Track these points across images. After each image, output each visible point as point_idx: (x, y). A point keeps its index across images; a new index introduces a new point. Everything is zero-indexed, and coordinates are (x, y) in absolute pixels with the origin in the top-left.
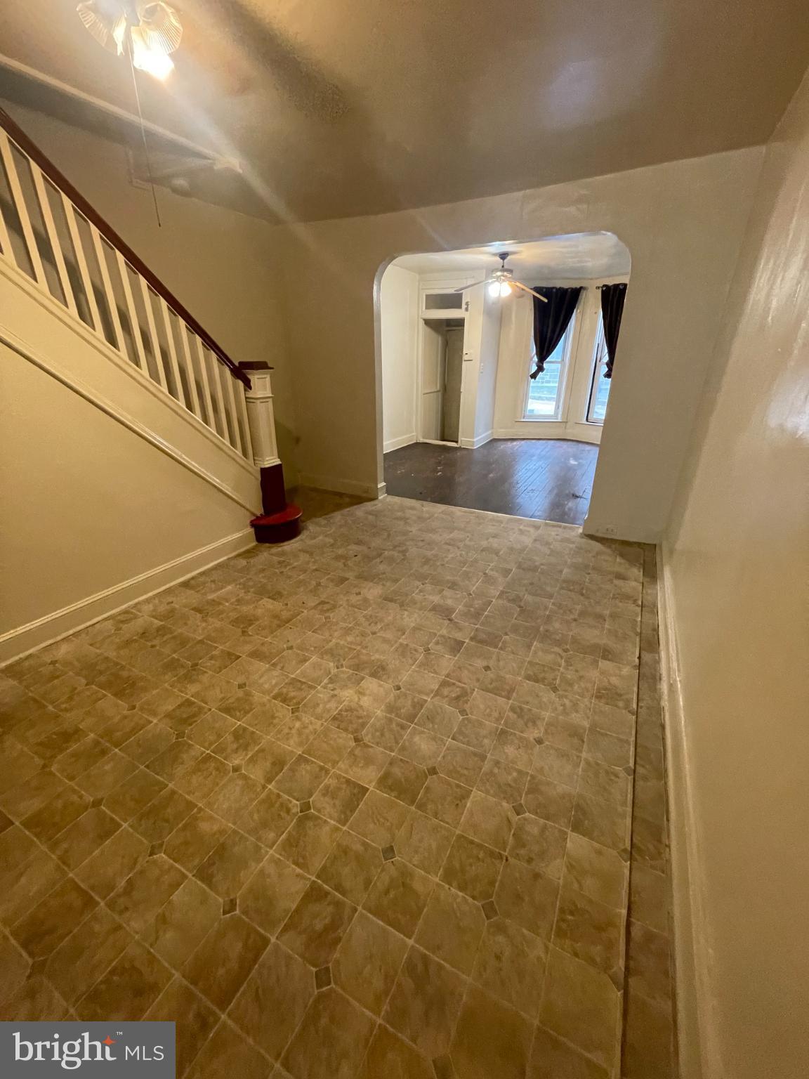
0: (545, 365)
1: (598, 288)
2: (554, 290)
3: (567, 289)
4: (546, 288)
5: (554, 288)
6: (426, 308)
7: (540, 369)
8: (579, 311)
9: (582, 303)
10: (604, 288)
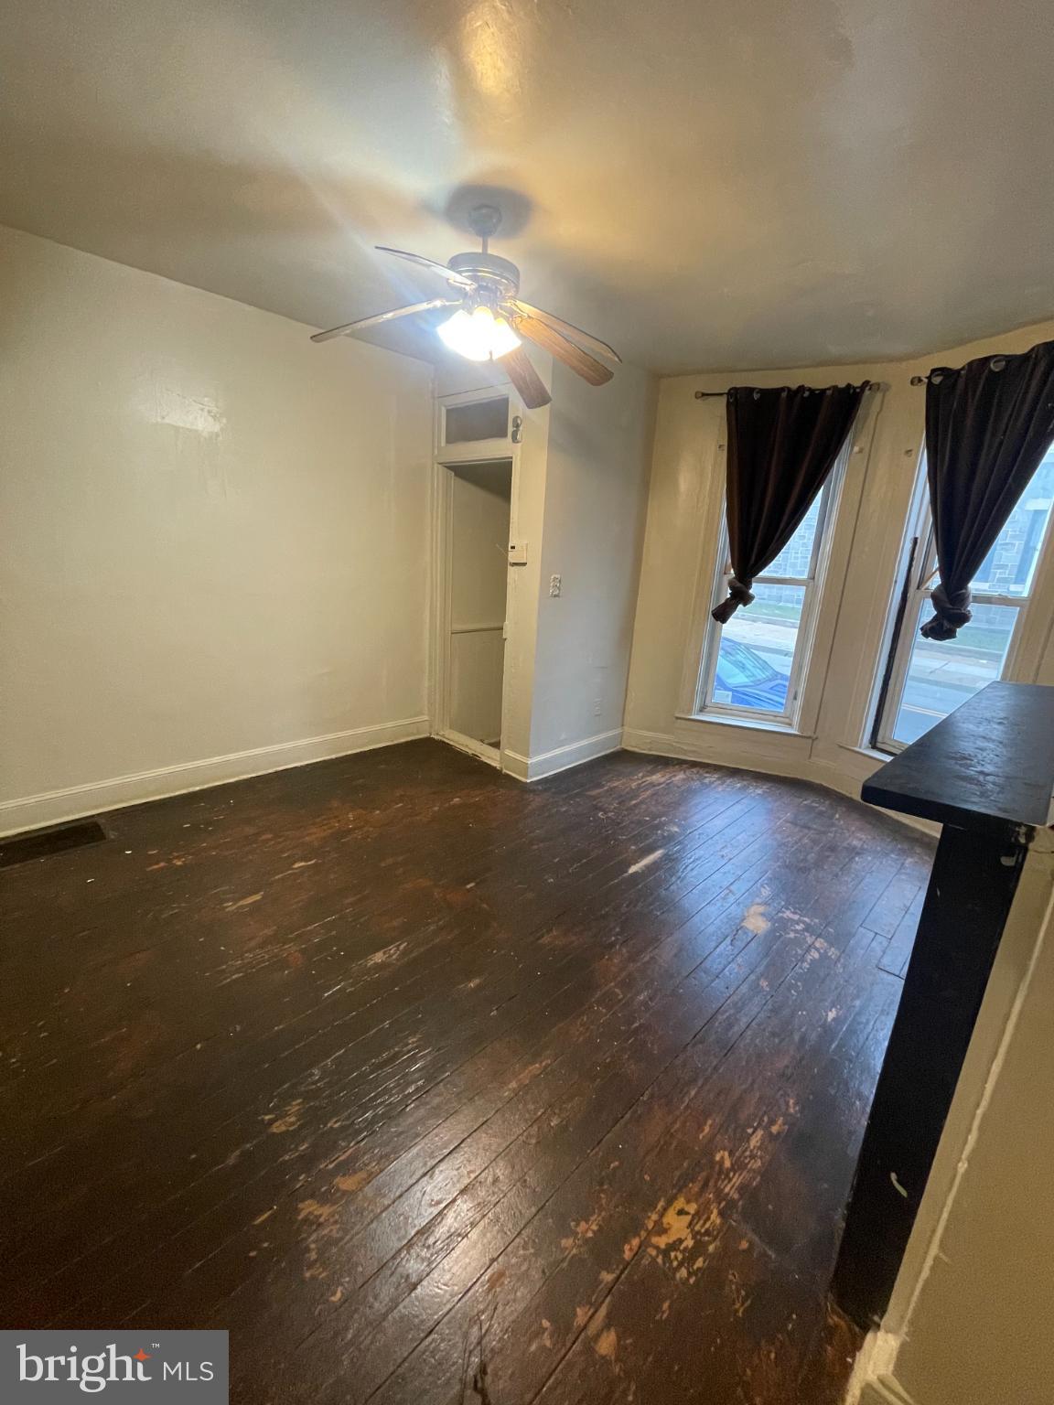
0: (755, 589)
1: (916, 381)
2: (784, 395)
3: (823, 391)
4: (762, 391)
5: (782, 389)
6: (448, 441)
7: (741, 595)
8: (856, 449)
9: (871, 422)
10: (937, 380)
